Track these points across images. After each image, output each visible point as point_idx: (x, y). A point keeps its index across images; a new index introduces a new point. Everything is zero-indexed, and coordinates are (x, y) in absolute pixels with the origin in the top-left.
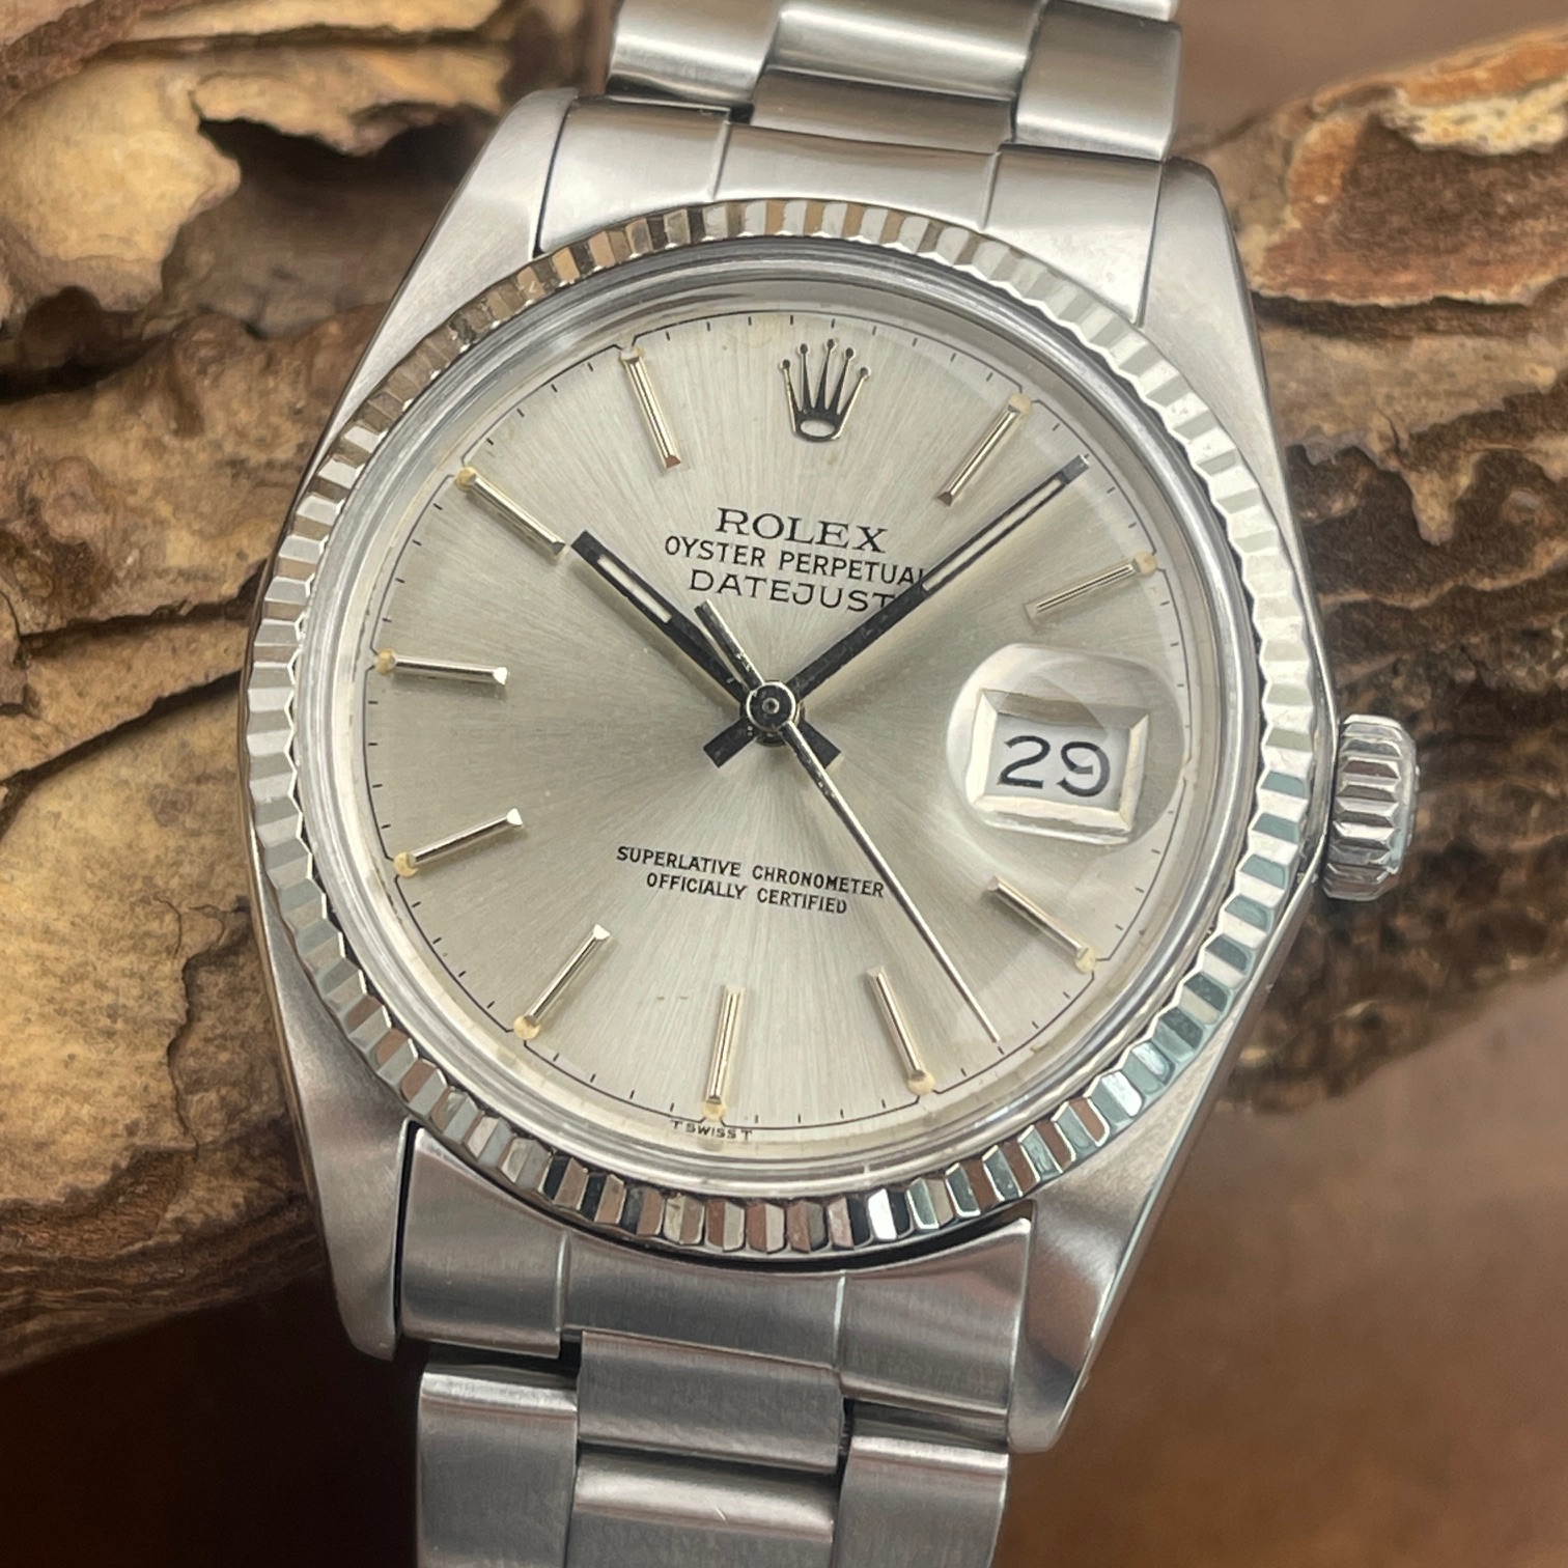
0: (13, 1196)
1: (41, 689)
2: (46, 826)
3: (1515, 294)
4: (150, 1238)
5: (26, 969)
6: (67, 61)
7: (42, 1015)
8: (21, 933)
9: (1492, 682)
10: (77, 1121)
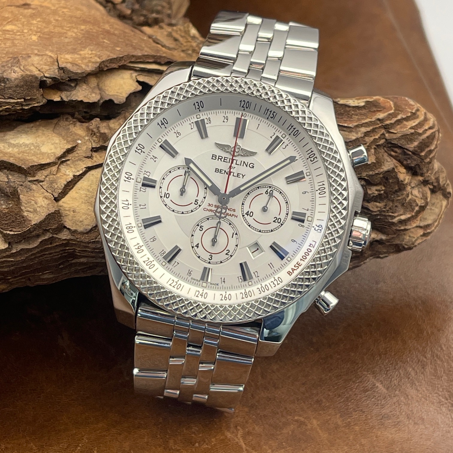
0: (75, 229)
1: (94, 156)
2: (91, 176)
3: (350, 125)
5: (84, 195)
6: (116, 65)
7: (85, 203)
8: (83, 190)
10: (88, 218)
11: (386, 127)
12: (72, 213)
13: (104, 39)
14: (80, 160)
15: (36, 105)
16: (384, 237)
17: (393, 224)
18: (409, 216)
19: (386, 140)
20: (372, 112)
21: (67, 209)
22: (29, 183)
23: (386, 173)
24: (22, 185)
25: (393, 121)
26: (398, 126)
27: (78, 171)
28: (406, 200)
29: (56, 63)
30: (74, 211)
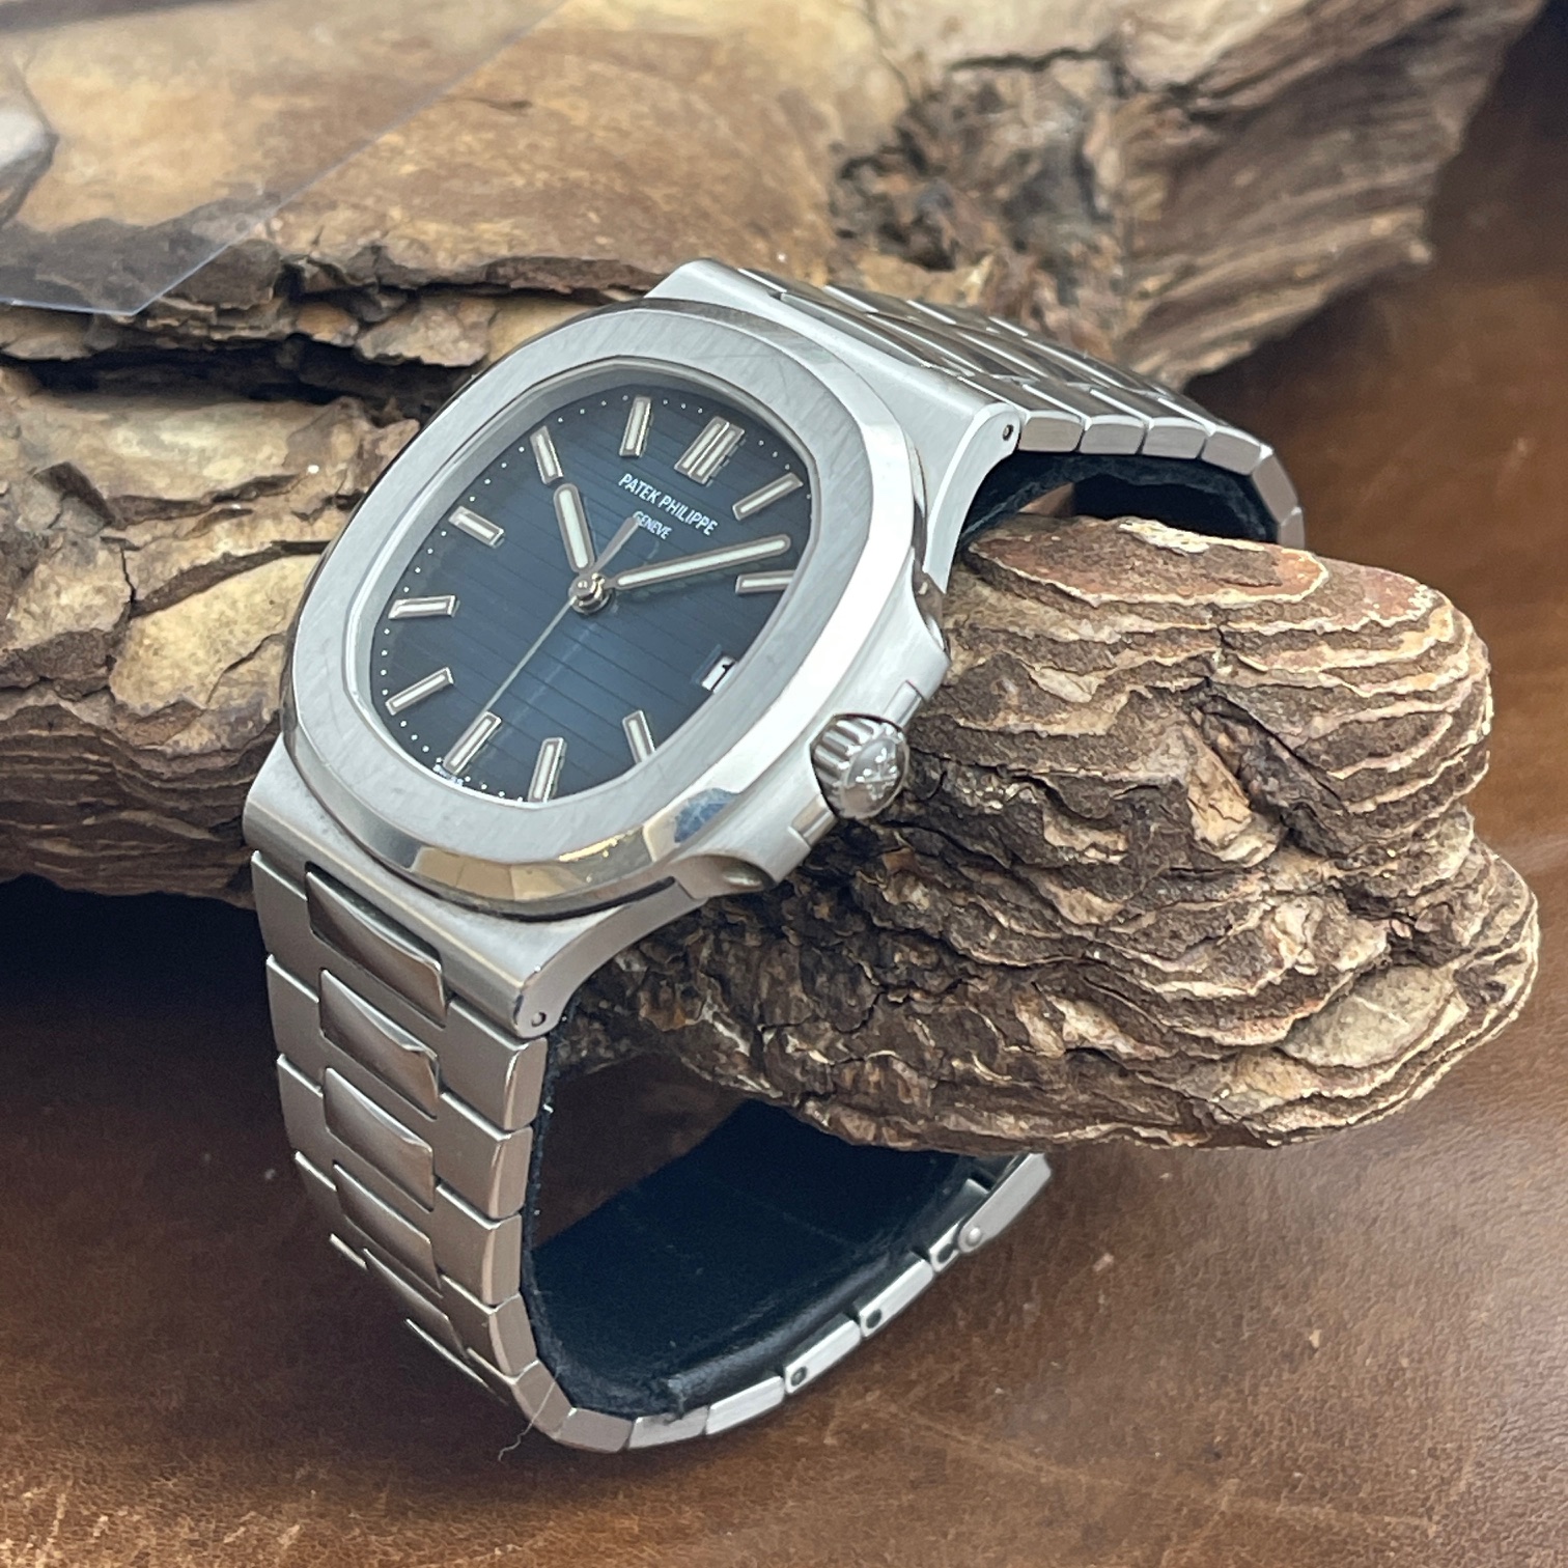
3: (1090, 598)
4: (162, 743)
6: (562, 284)
8: (225, 601)
9: (947, 787)
10: (172, 679)
11: (1229, 640)
12: (151, 652)
13: (596, 211)
14: (276, 517)
15: (246, 333)
16: (1124, 1047)
17: (1158, 999)
18: (1229, 992)
19: (1208, 682)
20: (1214, 580)
21: (147, 642)
22: (96, 543)
23: (1143, 793)
24: (75, 544)
25: (1269, 630)
26: (1288, 654)
27: (250, 547)
28: (1230, 927)
29: (377, 234)
30: (157, 652)
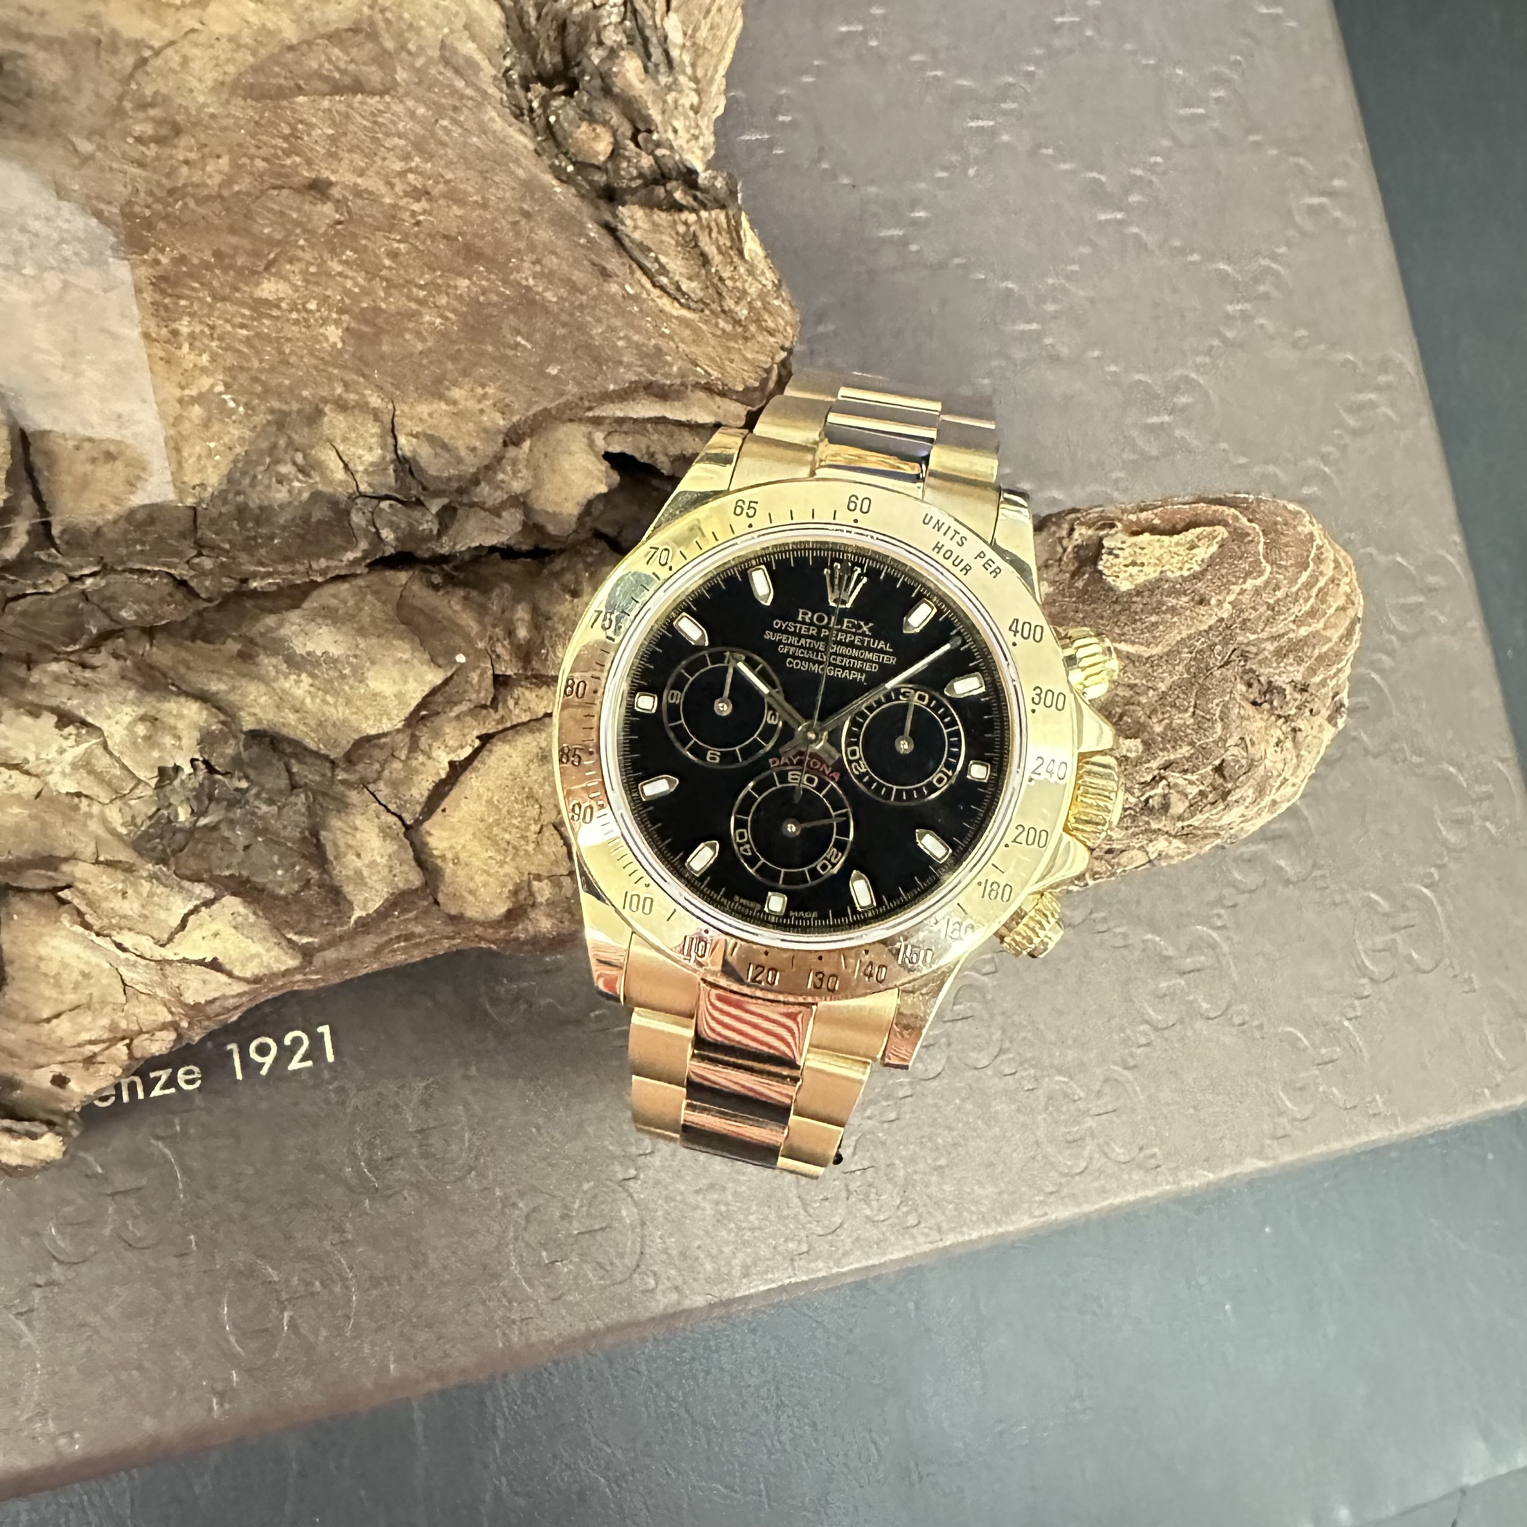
5: (478, 817)
7: (480, 837)
13: (518, 332)
22: (339, 787)
27: (462, 747)
29: (390, 441)
30: (456, 861)
